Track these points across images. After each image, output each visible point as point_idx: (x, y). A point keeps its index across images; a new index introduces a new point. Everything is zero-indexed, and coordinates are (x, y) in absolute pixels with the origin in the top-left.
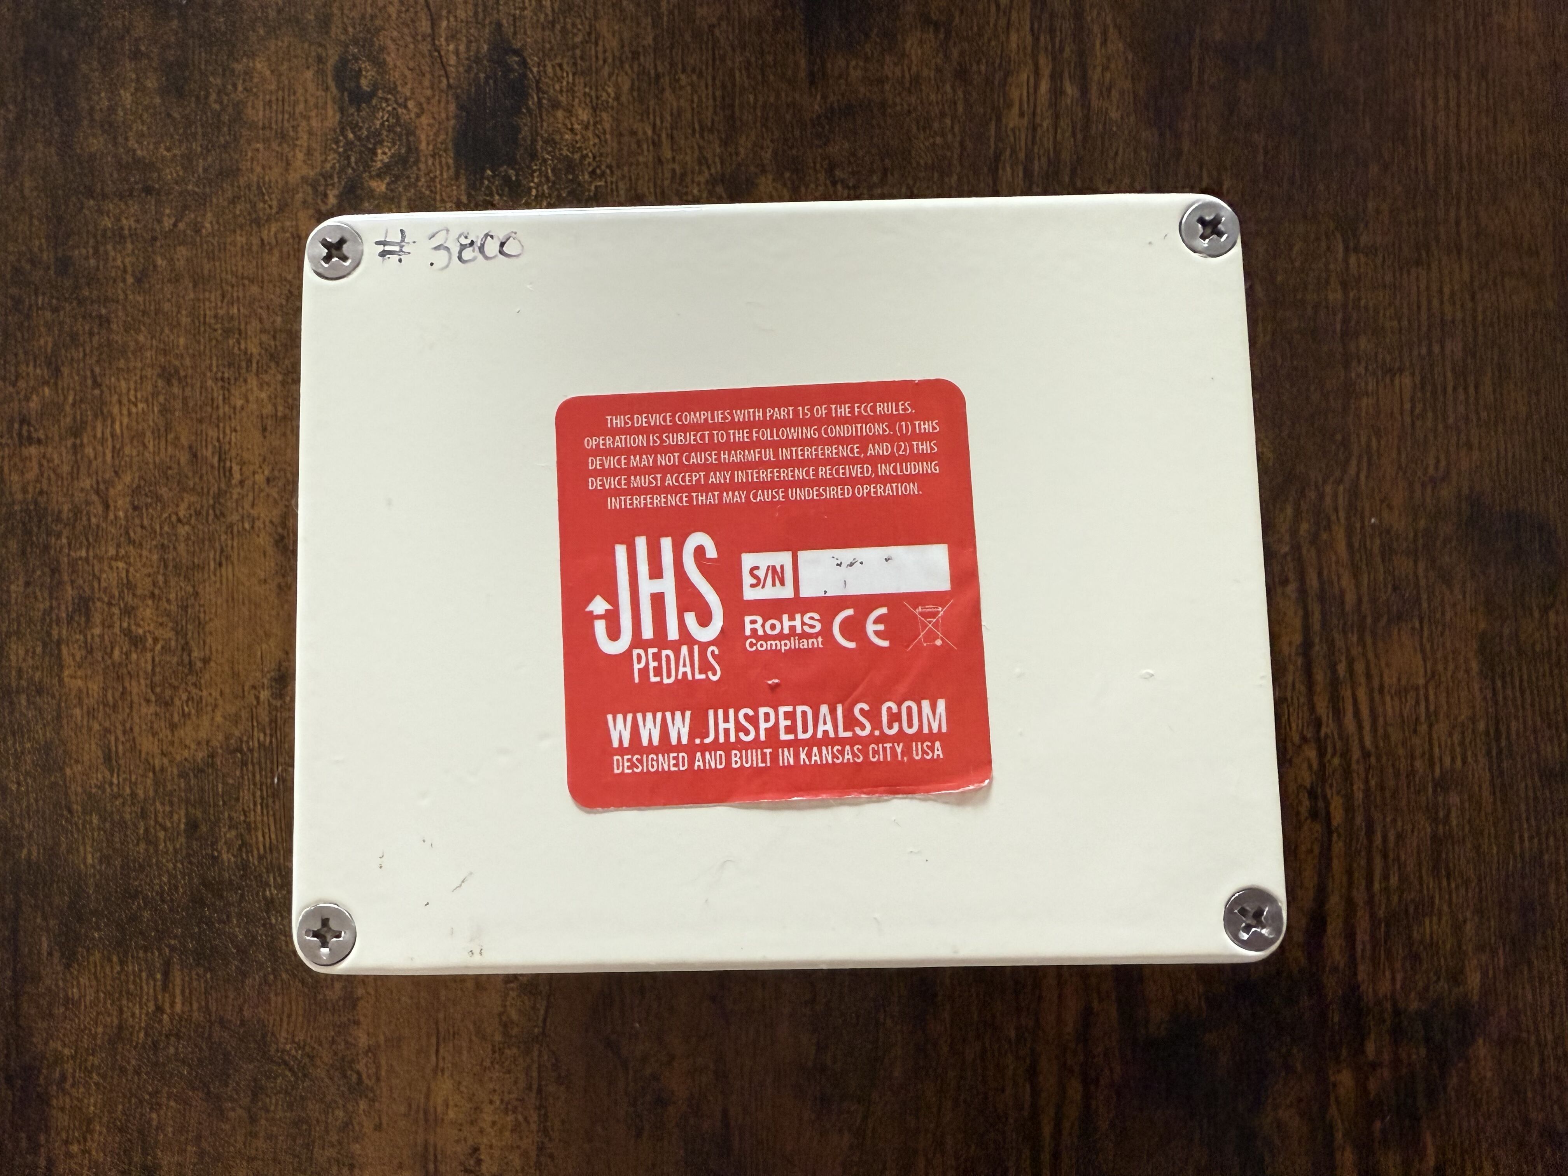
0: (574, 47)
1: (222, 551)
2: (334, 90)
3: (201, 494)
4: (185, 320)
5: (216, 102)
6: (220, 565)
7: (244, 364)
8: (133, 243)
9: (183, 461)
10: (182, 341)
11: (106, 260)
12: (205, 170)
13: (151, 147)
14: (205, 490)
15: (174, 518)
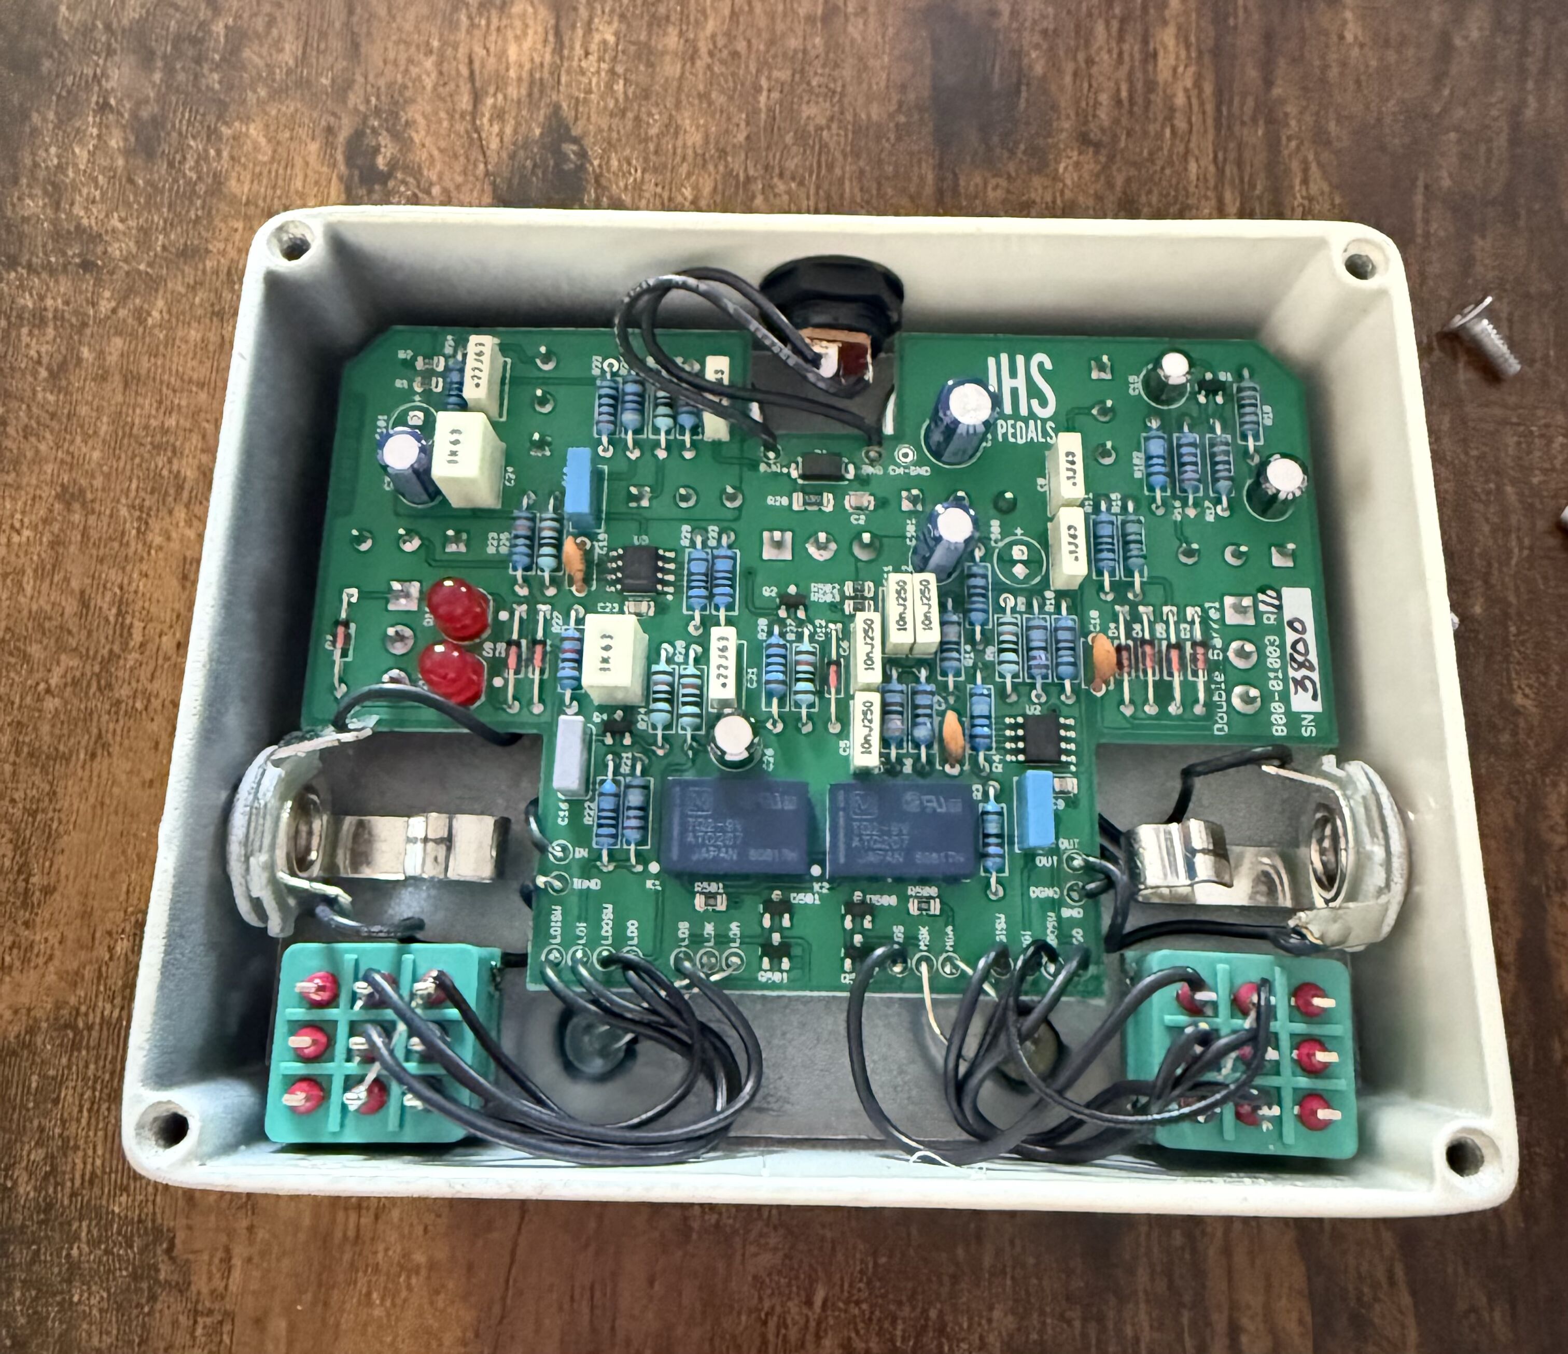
0: (647, 140)
1: (100, 736)
2: (342, 167)
3: (84, 657)
4: (104, 429)
5: (191, 169)
6: (93, 756)
7: (172, 491)
8: (56, 328)
9: (69, 611)
10: (96, 455)
11: (16, 348)
12: (164, 248)
13: (102, 216)
14: (91, 653)
15: (42, 686)
